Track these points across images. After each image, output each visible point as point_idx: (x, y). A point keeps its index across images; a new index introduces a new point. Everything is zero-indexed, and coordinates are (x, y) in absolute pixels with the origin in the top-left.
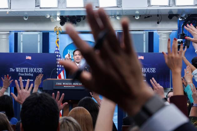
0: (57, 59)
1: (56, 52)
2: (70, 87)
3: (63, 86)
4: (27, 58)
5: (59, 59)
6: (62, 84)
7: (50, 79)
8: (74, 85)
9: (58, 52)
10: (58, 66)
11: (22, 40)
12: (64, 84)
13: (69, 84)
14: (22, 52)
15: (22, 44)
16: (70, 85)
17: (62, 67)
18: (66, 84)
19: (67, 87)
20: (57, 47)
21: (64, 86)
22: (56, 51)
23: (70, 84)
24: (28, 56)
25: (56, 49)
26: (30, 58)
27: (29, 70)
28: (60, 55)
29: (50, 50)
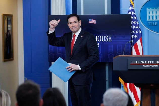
0: (132, 22)
1: (130, 13)
2: (151, 66)
3: (141, 64)
4: (90, 22)
5: (135, 22)
6: (141, 62)
7: (123, 55)
8: (157, 64)
9: (133, 13)
10: (133, 32)
12: (143, 62)
13: (149, 62)
14: (82, 14)
16: (151, 64)
17: (139, 33)
18: (146, 62)
19: (148, 66)
20: (132, 6)
21: (143, 66)
22: (129, 11)
23: (151, 62)
25: (131, 8)
28: (136, 16)
29: (121, 9)
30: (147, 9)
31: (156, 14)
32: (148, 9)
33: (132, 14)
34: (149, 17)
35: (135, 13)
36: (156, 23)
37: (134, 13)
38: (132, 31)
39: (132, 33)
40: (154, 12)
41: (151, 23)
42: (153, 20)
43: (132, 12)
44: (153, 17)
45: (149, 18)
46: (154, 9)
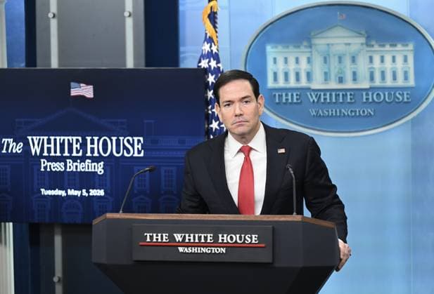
1: (204, 64)
2: (204, 250)
3: (173, 245)
4: (74, 92)
6: (172, 238)
7: (120, 215)
8: (223, 245)
9: (213, 64)
11: (54, 8)
12: (178, 237)
13: (200, 238)
15: (54, 24)
16: (206, 245)
18: (190, 238)
19: (195, 250)
20: (210, 40)
21: (181, 249)
22: (203, 57)
23: (206, 238)
24: (79, 82)
25: (206, 47)
26: (87, 91)
27: (84, 145)
30: (269, 48)
31: (297, 66)
32: (272, 48)
33: (210, 66)
34: (275, 74)
35: (219, 65)
36: (297, 95)
37: (217, 64)
38: (211, 123)
39: (212, 128)
40: (292, 60)
41: (280, 96)
42: (288, 86)
43: (209, 62)
44: (286, 75)
45: (275, 79)
46: (291, 49)
